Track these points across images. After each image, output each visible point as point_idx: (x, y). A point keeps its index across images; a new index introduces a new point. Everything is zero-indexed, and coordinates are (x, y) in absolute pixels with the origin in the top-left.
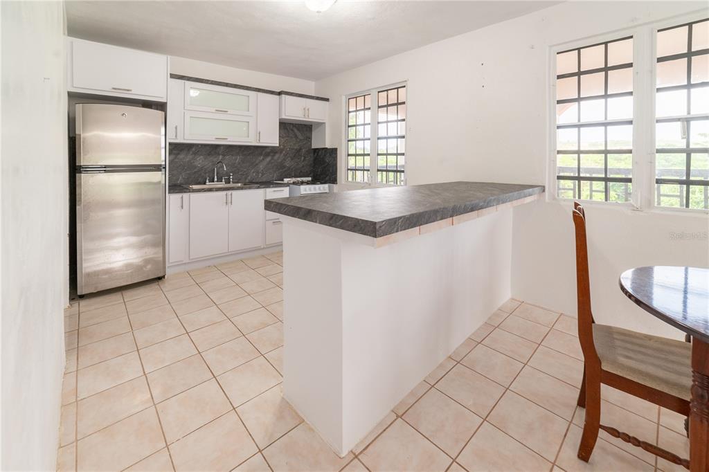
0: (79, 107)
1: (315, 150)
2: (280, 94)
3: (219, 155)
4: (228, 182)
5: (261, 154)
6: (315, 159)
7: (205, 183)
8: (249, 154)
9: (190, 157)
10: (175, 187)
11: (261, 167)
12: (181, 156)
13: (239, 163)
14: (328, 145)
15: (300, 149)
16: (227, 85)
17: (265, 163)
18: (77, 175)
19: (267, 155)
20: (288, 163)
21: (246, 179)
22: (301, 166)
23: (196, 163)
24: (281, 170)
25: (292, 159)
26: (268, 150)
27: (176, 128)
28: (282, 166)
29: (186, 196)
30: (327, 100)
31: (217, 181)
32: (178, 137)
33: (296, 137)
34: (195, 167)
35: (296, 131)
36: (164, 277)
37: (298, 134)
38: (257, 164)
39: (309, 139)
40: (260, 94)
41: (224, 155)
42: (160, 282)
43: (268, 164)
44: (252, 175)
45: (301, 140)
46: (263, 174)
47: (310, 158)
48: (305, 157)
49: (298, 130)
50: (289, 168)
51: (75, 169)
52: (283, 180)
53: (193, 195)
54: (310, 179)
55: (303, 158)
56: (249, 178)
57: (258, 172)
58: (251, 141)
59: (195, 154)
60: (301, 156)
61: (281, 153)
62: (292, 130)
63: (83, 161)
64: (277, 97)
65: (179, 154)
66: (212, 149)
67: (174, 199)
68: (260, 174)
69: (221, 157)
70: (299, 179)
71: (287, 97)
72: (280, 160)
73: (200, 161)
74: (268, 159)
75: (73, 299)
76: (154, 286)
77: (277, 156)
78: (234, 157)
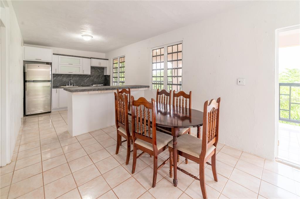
0: (26, 65)
1: (105, 76)
2: (91, 58)
4: (74, 85)
5: (85, 77)
6: (105, 78)
7: (66, 86)
8: (81, 77)
9: (61, 78)
10: (55, 87)
11: (86, 81)
13: (78, 80)
14: (108, 74)
15: (100, 75)
16: (72, 56)
18: (26, 83)
19: (88, 77)
20: (95, 80)
22: (100, 81)
23: (63, 80)
25: (97, 78)
26: (88, 76)
27: (56, 69)
28: (93, 81)
29: (58, 89)
30: (108, 60)
31: (70, 85)
32: (57, 72)
33: (98, 71)
34: (63, 81)
35: (98, 69)
36: (51, 112)
37: (99, 70)
38: (84, 80)
39: (103, 72)
40: (84, 58)
42: (50, 113)
43: (88, 80)
44: (82, 83)
45: (100, 72)
46: (86, 83)
47: (104, 78)
48: (101, 78)
49: (99, 69)
50: (96, 81)
51: (25, 81)
52: (93, 85)
53: (60, 89)
54: (103, 85)
56: (81, 84)
57: (85, 83)
58: (81, 73)
59: (63, 77)
61: (93, 77)
62: (97, 69)
63: (27, 79)
64: (90, 59)
65: (58, 77)
66: (69, 76)
67: (54, 90)
68: (85, 84)
69: (72, 78)
70: (98, 85)
71: (93, 59)
72: (92, 79)
73: (65, 79)
74: (88, 79)
75: (25, 116)
76: (48, 114)
77: (91, 78)
78: (76, 78)
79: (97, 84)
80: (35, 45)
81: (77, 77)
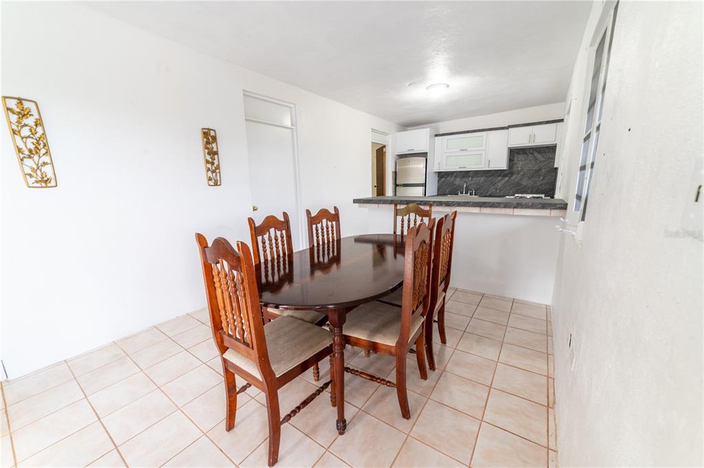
0: (399, 162)
3: (469, 177)
4: (472, 194)
5: (500, 176)
7: (458, 195)
8: (490, 176)
9: (452, 179)
12: (448, 179)
13: (482, 183)
15: (540, 170)
17: (503, 182)
20: (524, 182)
21: (487, 193)
22: (539, 184)
23: (456, 182)
24: (517, 188)
25: (529, 179)
28: (518, 184)
30: (562, 121)
31: (465, 194)
32: (440, 168)
33: (536, 159)
34: (455, 185)
35: (536, 154)
37: (539, 156)
38: (496, 183)
39: (552, 159)
41: (472, 177)
43: (505, 183)
44: (492, 190)
45: (541, 161)
46: (501, 190)
48: (544, 177)
49: (539, 152)
50: (526, 186)
55: (542, 177)
56: (490, 192)
57: (497, 189)
59: (455, 177)
60: (540, 176)
61: (519, 174)
62: (532, 154)
63: (399, 182)
66: (465, 174)
68: (498, 191)
72: (516, 180)
73: (458, 181)
74: (506, 179)
78: (479, 179)
79: (529, 191)
80: (412, 128)
81: (482, 176)
